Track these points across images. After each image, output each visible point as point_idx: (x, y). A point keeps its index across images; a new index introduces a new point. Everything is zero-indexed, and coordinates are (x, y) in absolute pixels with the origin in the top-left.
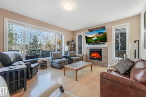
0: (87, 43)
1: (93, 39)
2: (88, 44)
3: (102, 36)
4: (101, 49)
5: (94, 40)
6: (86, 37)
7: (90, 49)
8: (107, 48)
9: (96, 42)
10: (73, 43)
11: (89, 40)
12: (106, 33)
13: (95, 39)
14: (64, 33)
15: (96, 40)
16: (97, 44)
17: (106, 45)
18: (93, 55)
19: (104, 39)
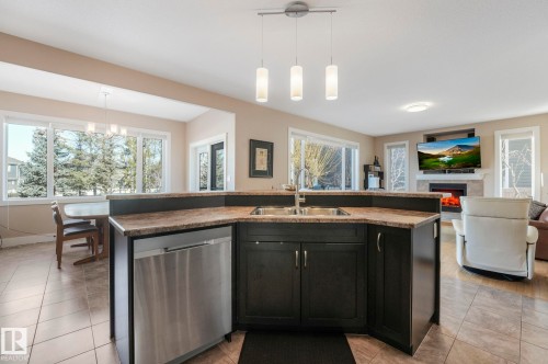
0: (420, 169)
1: (441, 159)
2: (425, 173)
3: (470, 153)
4: (464, 186)
5: (443, 162)
6: (419, 153)
7: (431, 185)
8: (480, 183)
9: (450, 167)
10: (378, 169)
11: (428, 162)
13: (446, 159)
14: (358, 144)
15: (449, 163)
16: (450, 172)
17: (478, 175)
19: (472, 161)
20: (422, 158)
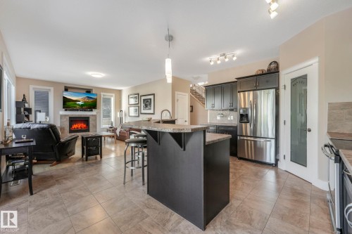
0: (64, 107)
1: (78, 103)
2: (66, 110)
3: (92, 101)
4: (88, 118)
5: (79, 105)
6: (64, 97)
7: (70, 118)
8: (95, 116)
9: (83, 108)
11: (69, 104)
12: (96, 99)
13: (80, 103)
15: (82, 105)
17: (94, 112)
18: (75, 126)
19: (92, 106)
20: (65, 100)
